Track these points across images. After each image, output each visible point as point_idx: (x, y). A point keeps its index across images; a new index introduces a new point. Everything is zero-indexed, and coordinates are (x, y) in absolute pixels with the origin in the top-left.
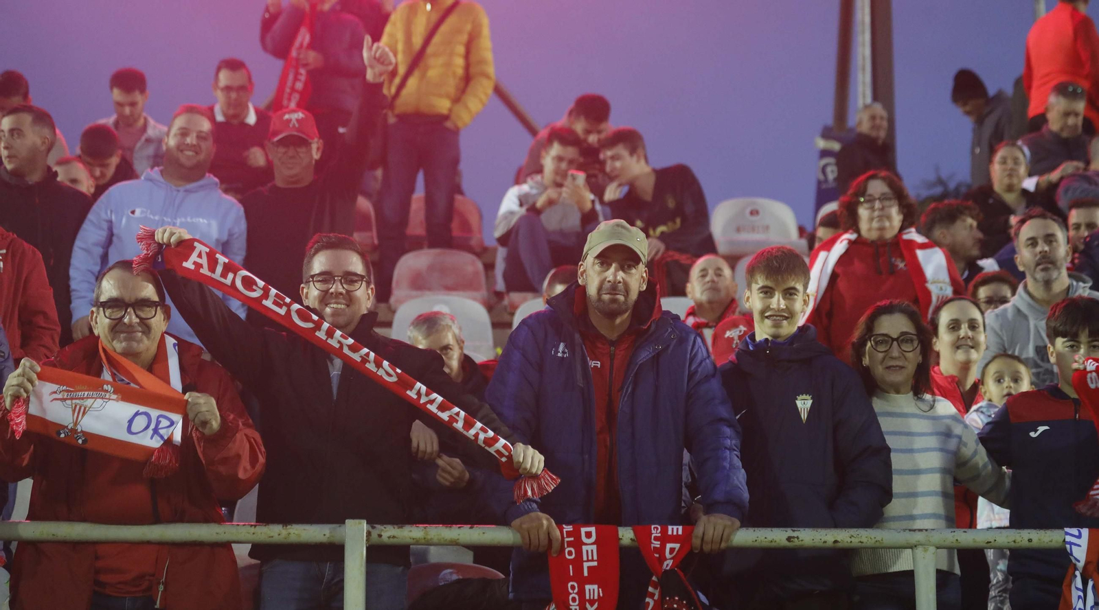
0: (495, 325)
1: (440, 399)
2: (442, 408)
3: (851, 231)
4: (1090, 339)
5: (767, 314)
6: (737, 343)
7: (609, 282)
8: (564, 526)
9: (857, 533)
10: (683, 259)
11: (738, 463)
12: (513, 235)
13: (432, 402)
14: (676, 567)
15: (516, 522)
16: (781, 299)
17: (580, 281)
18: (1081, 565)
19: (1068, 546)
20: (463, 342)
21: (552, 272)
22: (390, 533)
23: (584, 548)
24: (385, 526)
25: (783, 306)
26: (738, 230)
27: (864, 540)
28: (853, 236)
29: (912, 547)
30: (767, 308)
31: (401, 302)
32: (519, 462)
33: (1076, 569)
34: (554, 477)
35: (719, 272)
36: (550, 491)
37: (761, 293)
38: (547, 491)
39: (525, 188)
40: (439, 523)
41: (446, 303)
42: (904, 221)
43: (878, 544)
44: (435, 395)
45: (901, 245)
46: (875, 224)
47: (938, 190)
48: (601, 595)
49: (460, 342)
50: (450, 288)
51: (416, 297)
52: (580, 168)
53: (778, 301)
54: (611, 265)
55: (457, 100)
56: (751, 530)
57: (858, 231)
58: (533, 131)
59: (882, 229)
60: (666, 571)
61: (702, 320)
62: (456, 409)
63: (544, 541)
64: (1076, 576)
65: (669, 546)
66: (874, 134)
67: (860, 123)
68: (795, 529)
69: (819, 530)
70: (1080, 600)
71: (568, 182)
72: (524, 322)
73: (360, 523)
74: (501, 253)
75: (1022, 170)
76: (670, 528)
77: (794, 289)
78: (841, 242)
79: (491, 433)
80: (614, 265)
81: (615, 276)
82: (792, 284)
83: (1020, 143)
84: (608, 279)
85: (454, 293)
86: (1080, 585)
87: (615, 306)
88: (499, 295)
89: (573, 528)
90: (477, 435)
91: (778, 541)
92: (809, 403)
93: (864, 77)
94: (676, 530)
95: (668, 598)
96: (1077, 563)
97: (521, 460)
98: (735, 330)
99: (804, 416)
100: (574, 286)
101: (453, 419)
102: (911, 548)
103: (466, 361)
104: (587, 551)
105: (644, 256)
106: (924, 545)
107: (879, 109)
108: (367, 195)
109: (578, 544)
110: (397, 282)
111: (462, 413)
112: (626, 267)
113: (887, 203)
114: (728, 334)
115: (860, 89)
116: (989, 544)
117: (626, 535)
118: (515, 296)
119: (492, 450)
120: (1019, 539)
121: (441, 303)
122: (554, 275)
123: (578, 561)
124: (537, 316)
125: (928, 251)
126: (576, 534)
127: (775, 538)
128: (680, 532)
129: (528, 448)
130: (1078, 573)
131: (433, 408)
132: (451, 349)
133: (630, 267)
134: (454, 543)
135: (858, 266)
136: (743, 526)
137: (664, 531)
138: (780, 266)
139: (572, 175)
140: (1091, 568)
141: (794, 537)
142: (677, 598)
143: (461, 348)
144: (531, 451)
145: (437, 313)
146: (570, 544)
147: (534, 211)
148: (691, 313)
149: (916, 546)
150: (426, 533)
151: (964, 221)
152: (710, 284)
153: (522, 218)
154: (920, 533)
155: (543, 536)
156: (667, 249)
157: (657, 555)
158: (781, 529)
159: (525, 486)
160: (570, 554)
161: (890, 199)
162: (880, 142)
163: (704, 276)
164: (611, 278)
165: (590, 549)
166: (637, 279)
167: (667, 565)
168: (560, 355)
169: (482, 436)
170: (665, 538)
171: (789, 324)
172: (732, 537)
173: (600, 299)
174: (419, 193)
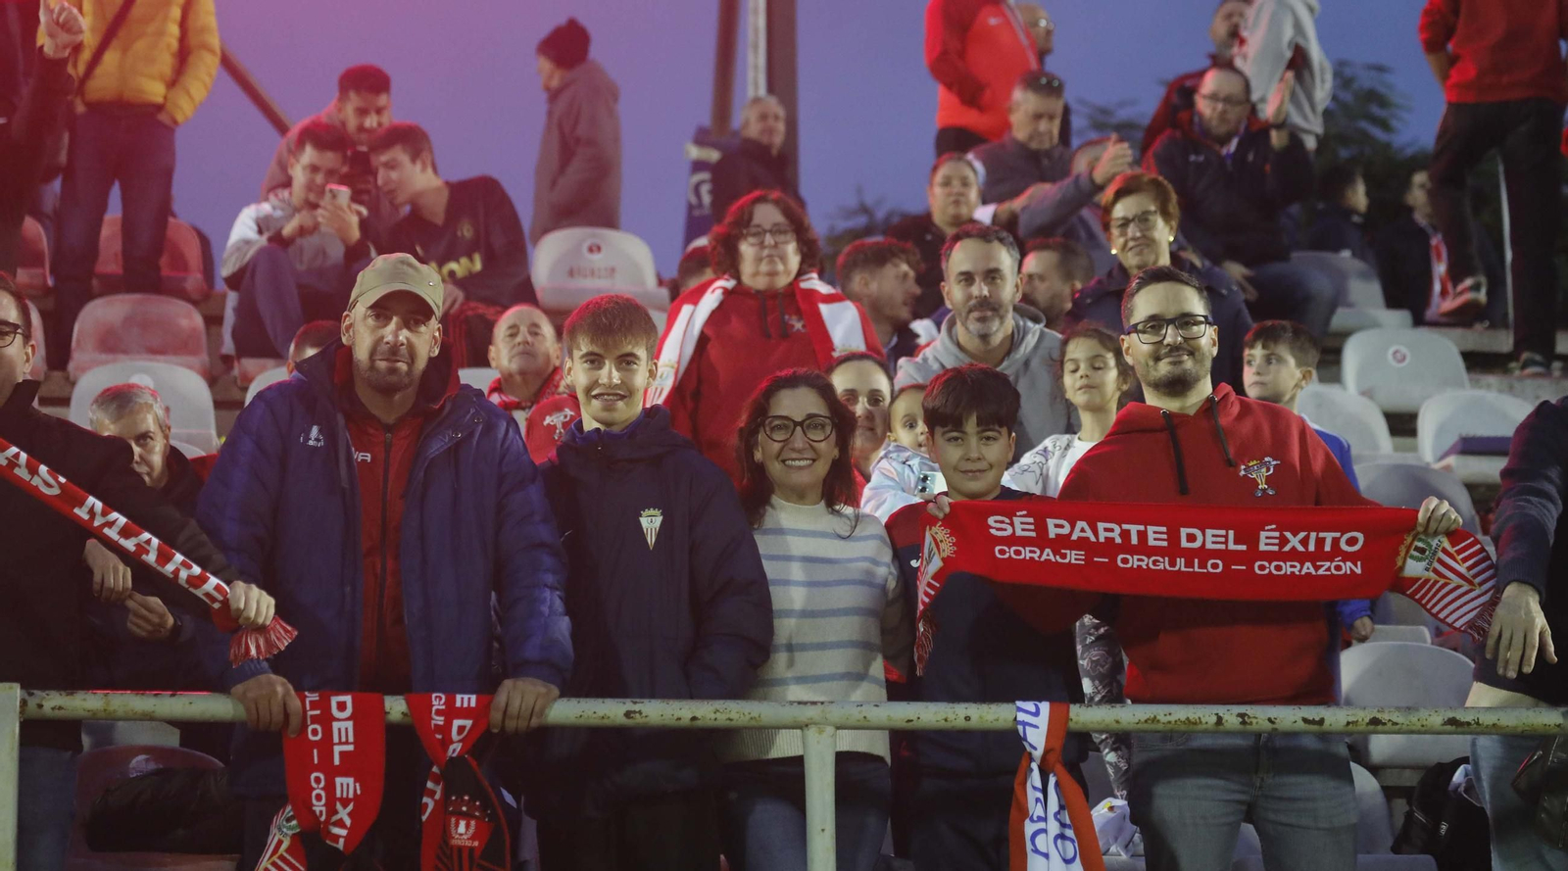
0: (218, 405)
1: (123, 520)
2: (125, 533)
3: (726, 276)
4: (979, 429)
5: (594, 393)
6: (560, 433)
7: (387, 343)
8: (306, 693)
9: (725, 706)
10: (488, 312)
11: (559, 605)
12: (248, 275)
13: (110, 524)
14: (467, 753)
15: (239, 688)
16: (614, 370)
17: (344, 340)
18: (1038, 754)
19: (1020, 728)
20: (169, 428)
21: (302, 329)
22: (55, 703)
23: (336, 725)
24: (47, 692)
25: (616, 380)
26: (571, 273)
27: (733, 715)
28: (730, 284)
29: (802, 726)
30: (595, 384)
31: (84, 370)
32: (238, 609)
33: (1031, 759)
34: (289, 628)
35: (534, 330)
36: (283, 649)
37: (586, 362)
38: (278, 648)
39: (266, 208)
40: (125, 688)
41: (145, 371)
42: (802, 263)
43: (753, 723)
44: (115, 515)
45: (798, 297)
46: (764, 267)
47: (861, 221)
48: (359, 792)
49: (165, 429)
50: (156, 351)
51: (106, 362)
52: (344, 180)
53: (610, 374)
54: (391, 319)
55: (172, 83)
56: (574, 701)
57: (737, 275)
58: (282, 128)
59: (772, 274)
60: (452, 758)
61: (513, 398)
62: (146, 535)
63: (278, 717)
64: (1032, 770)
65: (457, 723)
66: (765, 140)
67: (746, 124)
68: (638, 700)
69: (671, 702)
70: (1039, 804)
71: (326, 201)
72: (260, 396)
73: (11, 688)
74: (232, 299)
75: (973, 194)
76: (459, 697)
77: (632, 355)
78: (713, 291)
79: (197, 570)
80: (395, 319)
81: (396, 336)
82: (628, 349)
83: (970, 156)
84: (385, 340)
85: (162, 357)
86: (1038, 784)
87: (394, 379)
88: (227, 361)
89: (319, 696)
90: (176, 572)
91: (612, 717)
92: (658, 520)
93: (756, 57)
94: (467, 700)
95: (453, 798)
96: (1033, 752)
97: (242, 606)
98: (558, 415)
99: (651, 539)
100: (335, 345)
101: (142, 549)
102: (801, 728)
103: (173, 456)
104: (340, 730)
105: (438, 307)
106: (819, 724)
107: (774, 105)
108: (38, 215)
109: (326, 720)
110: (78, 341)
111: (155, 541)
112: (412, 322)
113: (781, 238)
114: (548, 420)
115: (751, 75)
116: (910, 724)
117: (396, 707)
118: (249, 364)
119: (199, 593)
120: (951, 717)
121: (142, 373)
122: (305, 333)
123: (327, 743)
124: (279, 388)
125: (836, 306)
126: (323, 705)
127: (608, 713)
128: (473, 704)
129: (251, 589)
130: (1034, 766)
131: (112, 533)
132: (152, 438)
133: (418, 323)
134: (148, 717)
135: (736, 326)
136: (562, 695)
137: (450, 702)
138: (610, 324)
139: (331, 191)
140: (1052, 758)
141: (635, 712)
142: (466, 798)
143: (166, 437)
144: (255, 592)
145: (131, 386)
146: (315, 719)
147: (279, 241)
148: (497, 388)
149: (807, 726)
150: (108, 703)
151: (896, 266)
152: (521, 346)
153: (261, 251)
154: (813, 707)
155: (277, 709)
156: (467, 298)
157: (439, 737)
158: (616, 700)
159: (246, 639)
160: (314, 733)
161: (784, 232)
162: (774, 152)
163: (513, 336)
164: (389, 338)
165: (343, 728)
166: (426, 341)
167: (454, 751)
168: (311, 443)
169: (184, 574)
170: (451, 712)
171: (627, 404)
172: (547, 711)
173: (372, 367)
174: (114, 211)
